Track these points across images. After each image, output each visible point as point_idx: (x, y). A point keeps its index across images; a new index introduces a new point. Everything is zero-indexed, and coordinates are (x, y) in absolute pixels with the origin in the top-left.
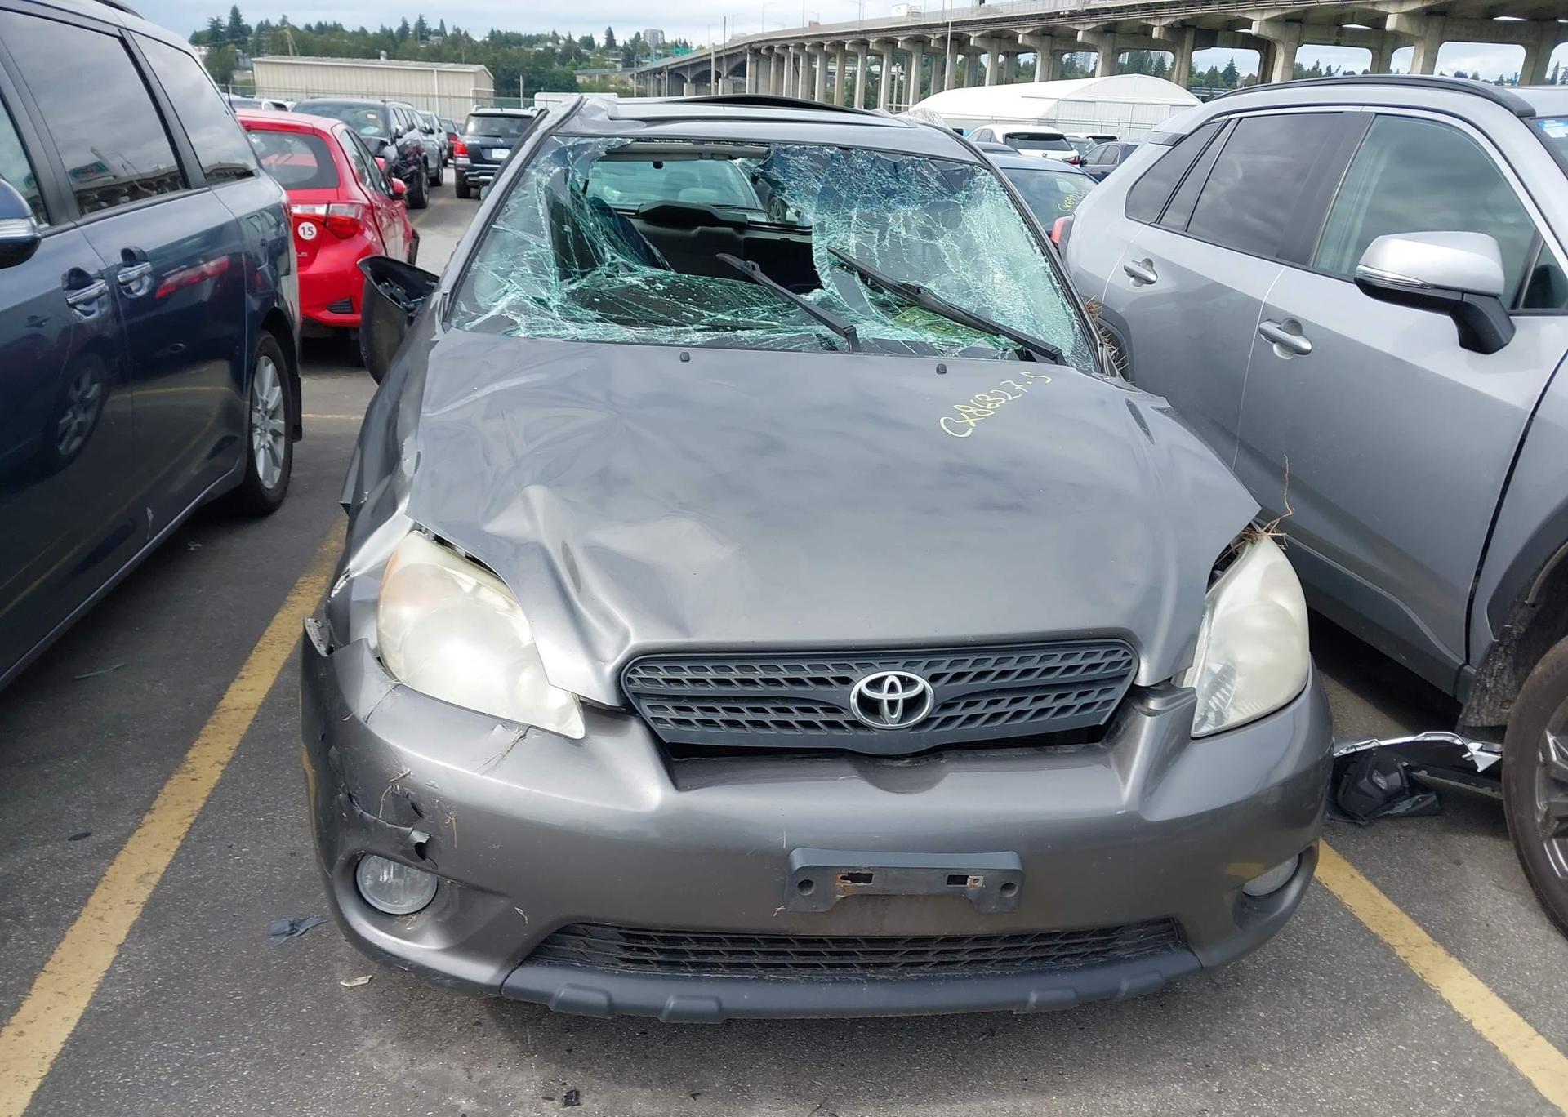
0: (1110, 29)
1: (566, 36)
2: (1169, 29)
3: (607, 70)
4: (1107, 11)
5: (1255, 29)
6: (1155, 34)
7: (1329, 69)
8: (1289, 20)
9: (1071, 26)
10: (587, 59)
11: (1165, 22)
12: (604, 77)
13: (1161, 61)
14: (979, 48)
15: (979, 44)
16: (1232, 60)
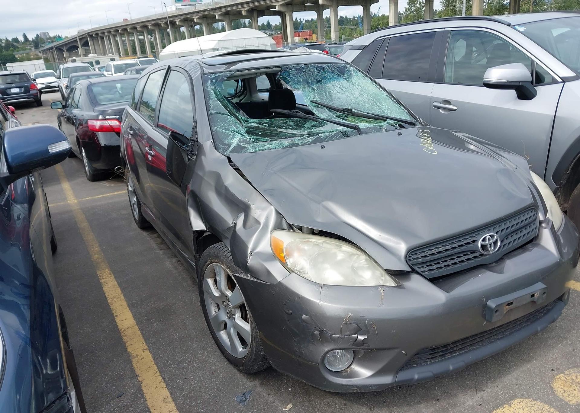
0: (227, 14)
1: (5, 38)
2: (248, 11)
3: (28, 51)
4: (224, 7)
5: (277, 9)
6: (243, 13)
7: (300, 19)
8: (287, 4)
9: (213, 14)
10: (18, 47)
11: (246, 9)
12: (27, 54)
13: (245, 23)
14: (180, 25)
15: (180, 24)
16: (268, 20)
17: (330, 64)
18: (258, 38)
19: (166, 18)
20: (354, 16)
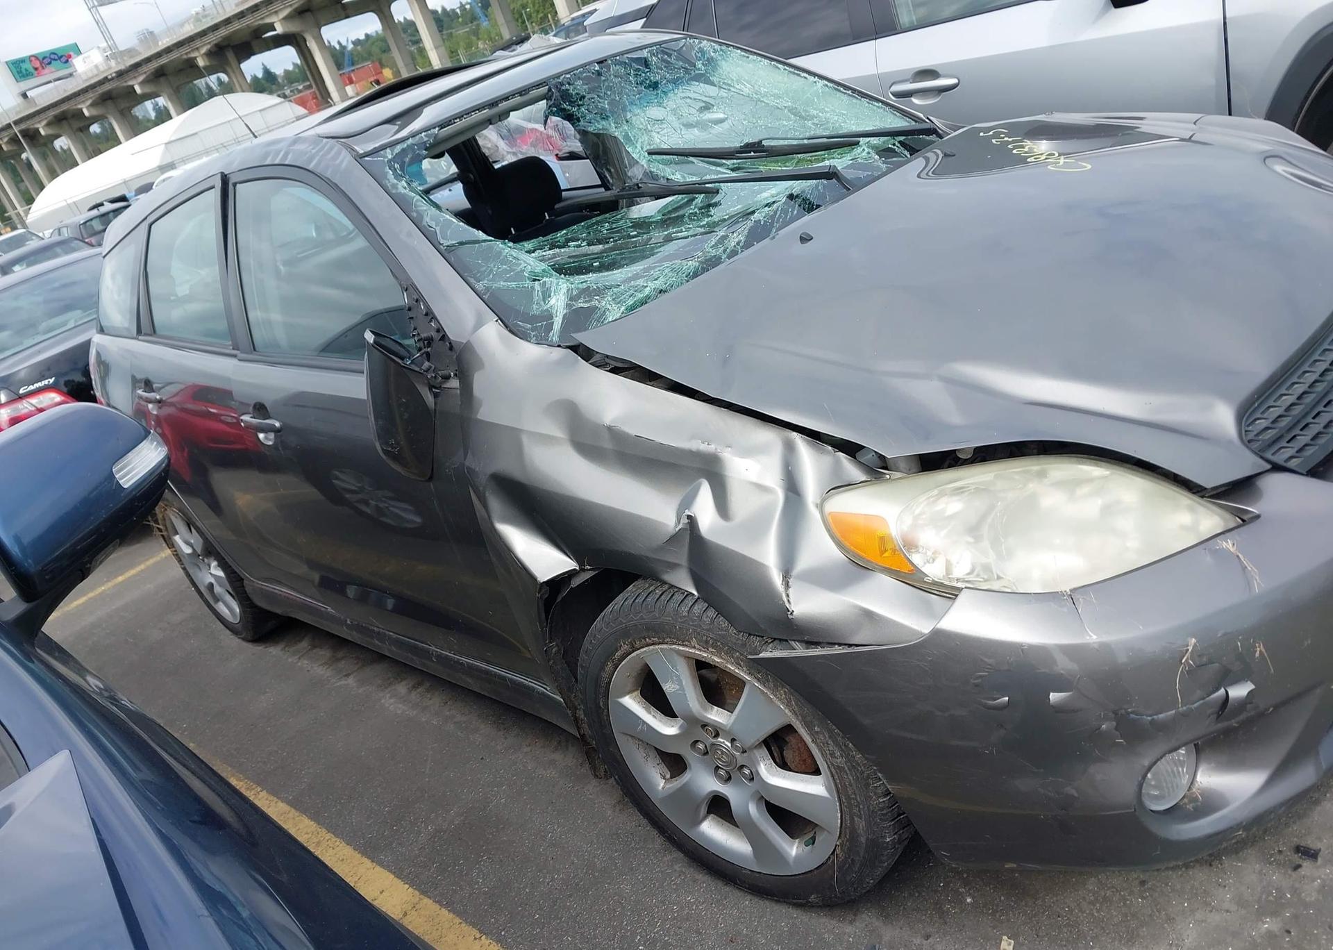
0: (159, 75)
2: (209, 54)
4: (148, 60)
5: (279, 29)
6: (201, 63)
7: (339, 43)
8: (301, 13)
9: (125, 84)
11: (204, 50)
13: (208, 87)
14: (52, 135)
15: (50, 131)
16: (263, 64)
17: (655, 48)
18: (260, 111)
19: (9, 126)
20: (461, 3)
